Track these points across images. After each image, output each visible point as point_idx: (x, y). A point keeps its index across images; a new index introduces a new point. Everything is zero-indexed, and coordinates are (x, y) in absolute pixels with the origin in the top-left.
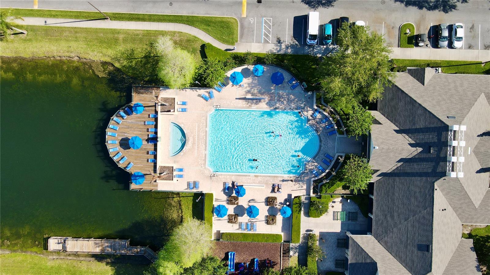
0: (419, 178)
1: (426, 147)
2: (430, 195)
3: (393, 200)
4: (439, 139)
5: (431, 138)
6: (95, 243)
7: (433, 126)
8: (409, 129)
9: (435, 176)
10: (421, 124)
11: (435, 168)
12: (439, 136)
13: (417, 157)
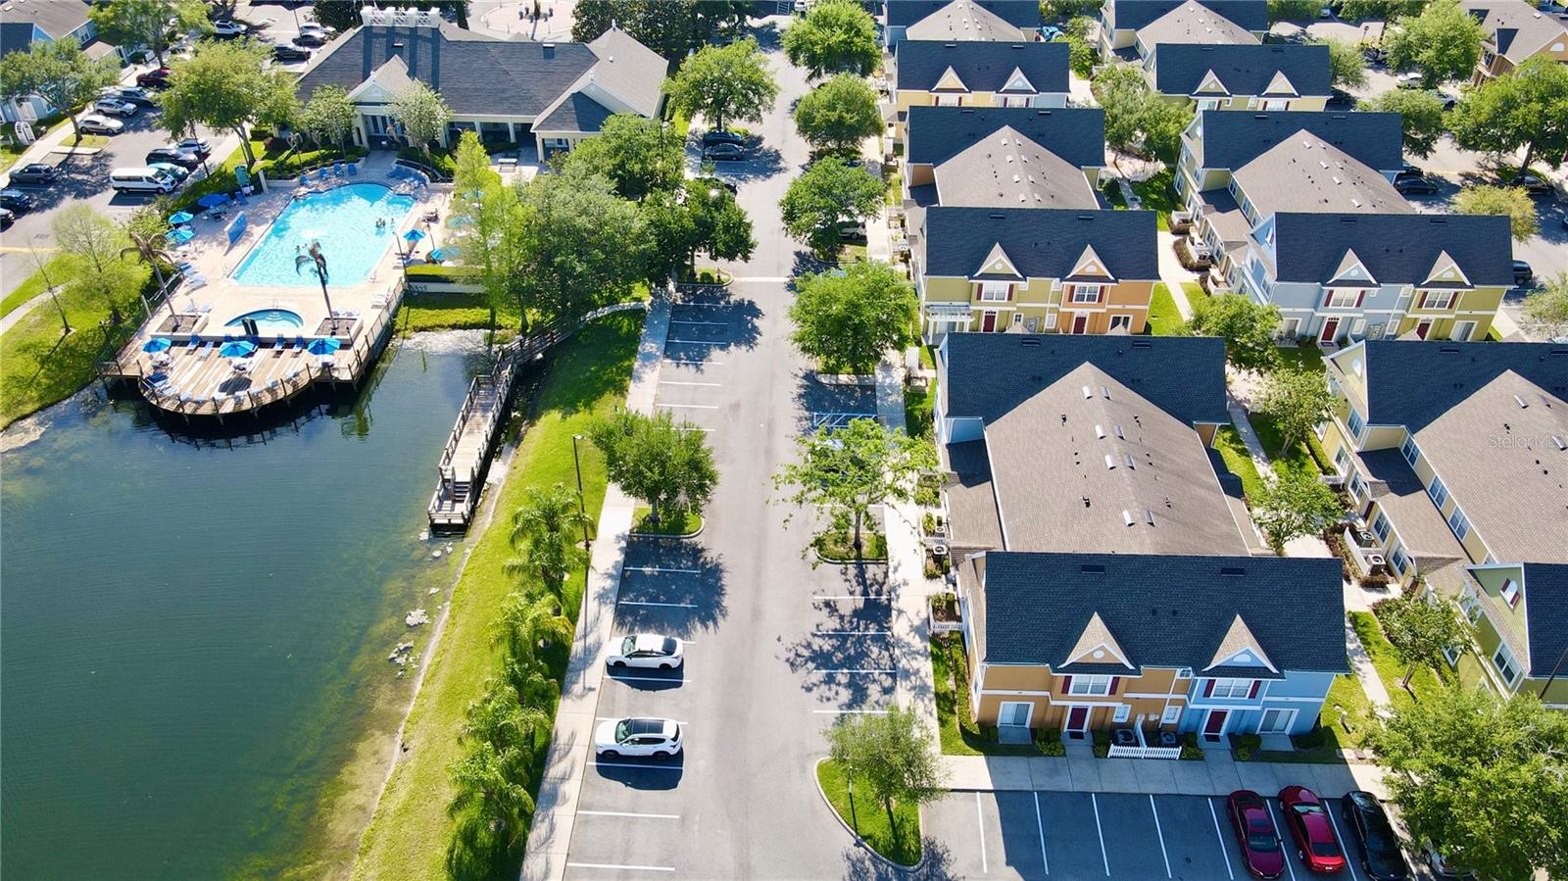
0: (441, 58)
1: (391, 51)
2: (467, 46)
3: (477, 90)
4: (383, 36)
5: (379, 46)
6: (468, 434)
7: (362, 44)
8: (364, 71)
9: (439, 40)
10: (359, 58)
11: (426, 40)
12: (377, 36)
13: (408, 62)
